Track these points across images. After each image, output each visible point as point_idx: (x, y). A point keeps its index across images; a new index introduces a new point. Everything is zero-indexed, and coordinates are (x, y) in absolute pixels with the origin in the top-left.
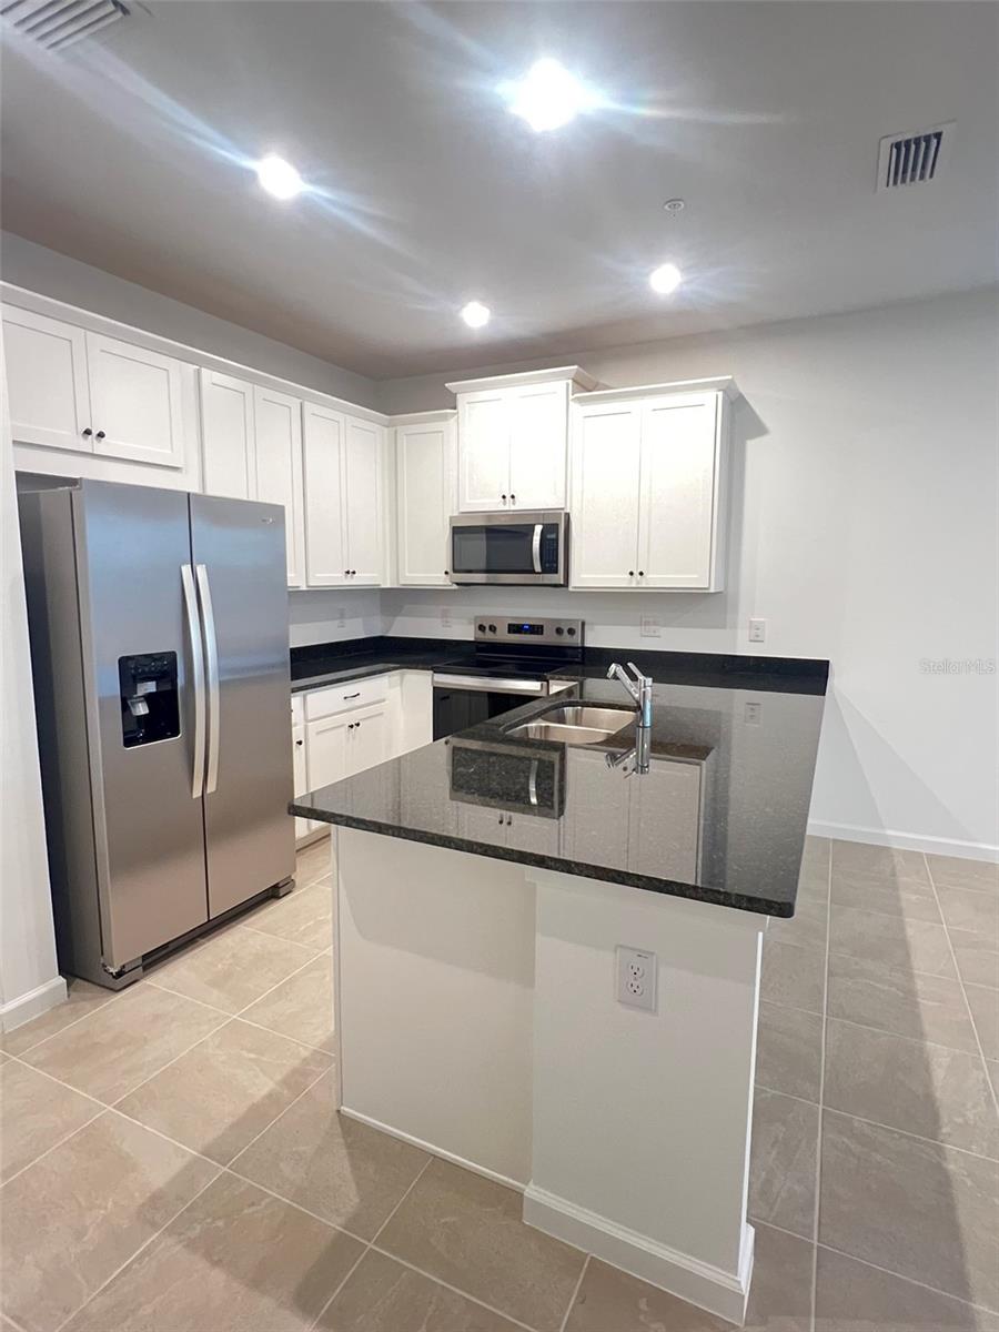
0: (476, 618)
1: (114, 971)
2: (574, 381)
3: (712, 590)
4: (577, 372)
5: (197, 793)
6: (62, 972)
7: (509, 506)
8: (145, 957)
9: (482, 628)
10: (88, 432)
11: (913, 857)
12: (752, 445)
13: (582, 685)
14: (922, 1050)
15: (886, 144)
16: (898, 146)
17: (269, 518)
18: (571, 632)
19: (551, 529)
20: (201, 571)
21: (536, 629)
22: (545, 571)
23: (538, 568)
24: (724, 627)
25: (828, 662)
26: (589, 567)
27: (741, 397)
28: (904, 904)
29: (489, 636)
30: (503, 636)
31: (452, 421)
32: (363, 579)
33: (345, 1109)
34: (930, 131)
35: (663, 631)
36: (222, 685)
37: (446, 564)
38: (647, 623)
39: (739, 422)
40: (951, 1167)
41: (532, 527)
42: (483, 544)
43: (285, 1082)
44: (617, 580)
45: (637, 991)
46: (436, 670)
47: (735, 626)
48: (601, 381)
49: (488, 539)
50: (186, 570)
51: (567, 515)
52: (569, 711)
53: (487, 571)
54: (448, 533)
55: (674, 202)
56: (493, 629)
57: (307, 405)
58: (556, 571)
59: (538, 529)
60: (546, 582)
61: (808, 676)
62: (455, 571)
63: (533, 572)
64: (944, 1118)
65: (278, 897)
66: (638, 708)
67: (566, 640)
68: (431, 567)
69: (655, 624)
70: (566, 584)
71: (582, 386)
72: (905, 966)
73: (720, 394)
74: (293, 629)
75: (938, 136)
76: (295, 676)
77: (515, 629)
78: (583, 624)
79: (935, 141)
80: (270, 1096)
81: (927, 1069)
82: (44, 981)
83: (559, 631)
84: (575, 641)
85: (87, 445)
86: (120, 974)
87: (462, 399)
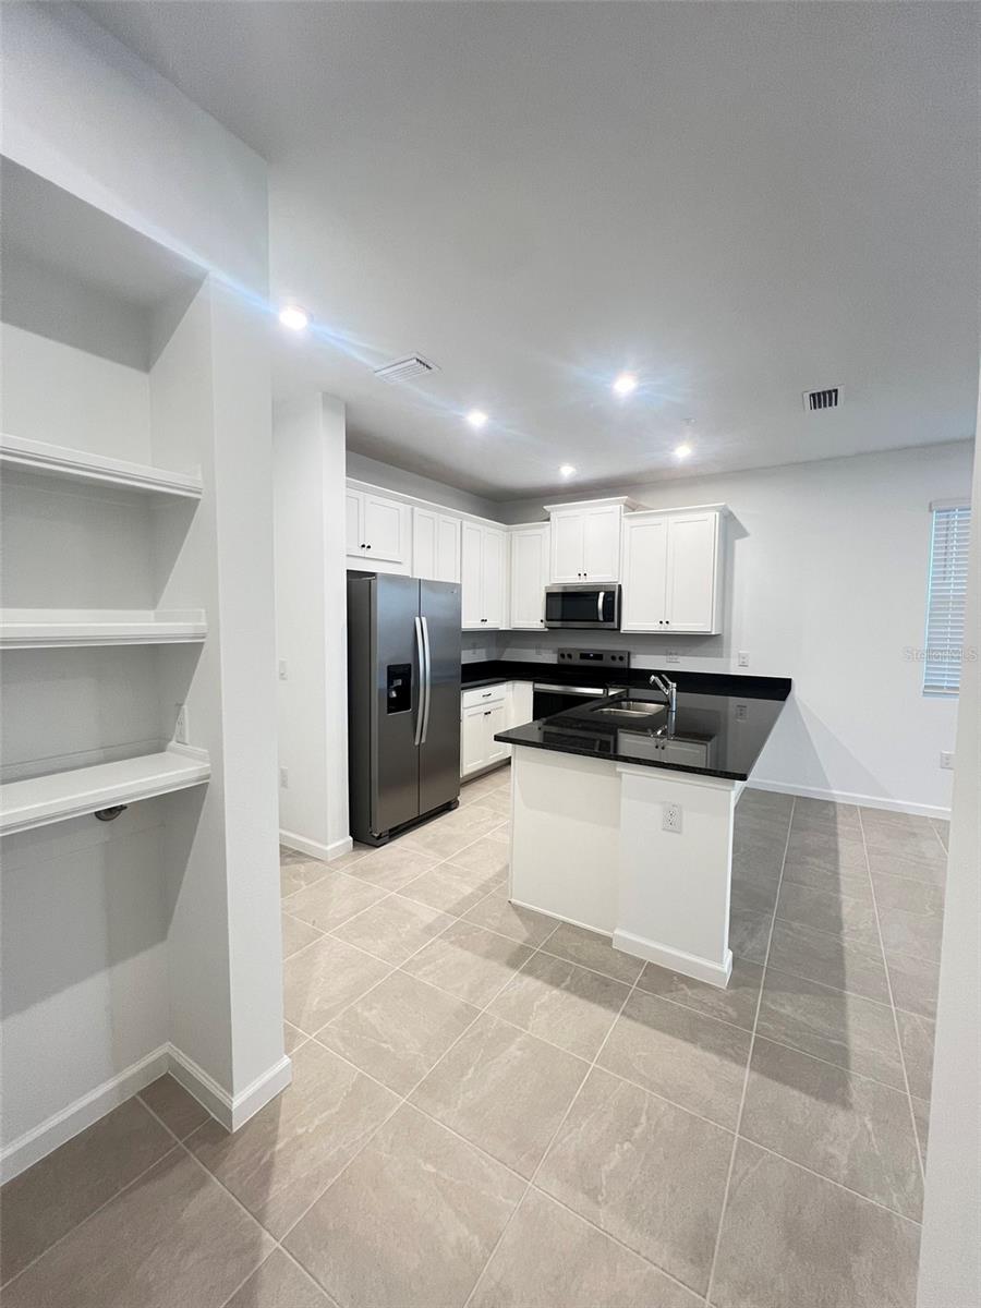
0: (559, 649)
1: (376, 835)
2: (625, 505)
3: (713, 633)
4: (627, 500)
5: (417, 743)
6: (351, 834)
7: (583, 580)
8: (390, 831)
9: (563, 656)
10: (363, 546)
11: (851, 809)
12: (739, 544)
13: (628, 691)
14: (837, 899)
15: (807, 395)
16: (813, 395)
17: (454, 590)
18: (621, 658)
19: (609, 596)
20: (424, 619)
21: (598, 657)
22: (605, 620)
23: (601, 618)
24: (722, 657)
25: (790, 680)
26: (634, 619)
27: (731, 513)
28: (839, 832)
29: (567, 661)
30: (576, 661)
31: (548, 528)
32: (490, 625)
33: (513, 900)
34: (831, 389)
35: (681, 659)
36: (432, 685)
37: (543, 617)
38: (671, 654)
39: (730, 528)
40: (845, 945)
41: (598, 593)
42: (560, 603)
43: (479, 889)
44: (652, 626)
45: (672, 822)
46: (536, 681)
47: (729, 656)
48: (642, 503)
49: (563, 600)
50: (417, 619)
51: (620, 586)
52: (624, 703)
53: (562, 620)
54: (544, 596)
55: (688, 420)
56: (570, 656)
57: (464, 522)
58: (613, 620)
59: (602, 595)
60: (606, 627)
61: (777, 689)
62: (547, 620)
63: (598, 620)
64: (845, 926)
65: (451, 810)
66: (668, 703)
67: (617, 664)
68: (532, 616)
69: (676, 654)
70: (619, 629)
71: (630, 507)
72: (835, 862)
73: (718, 514)
74: (463, 653)
75: (836, 391)
76: (463, 682)
77: (584, 656)
78: (629, 654)
79: (834, 394)
80: (472, 894)
81: (840, 908)
82: (342, 838)
83: (613, 658)
84: (623, 664)
85: (364, 552)
86: (379, 838)
87: (553, 516)
